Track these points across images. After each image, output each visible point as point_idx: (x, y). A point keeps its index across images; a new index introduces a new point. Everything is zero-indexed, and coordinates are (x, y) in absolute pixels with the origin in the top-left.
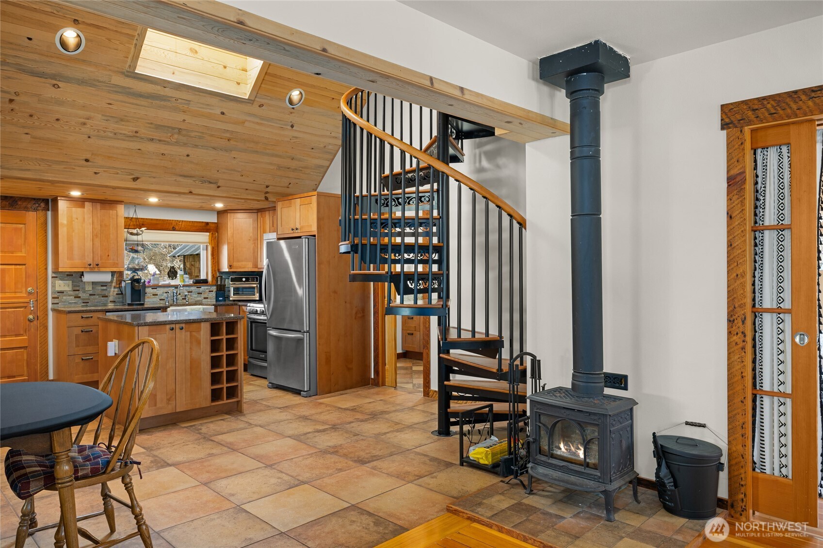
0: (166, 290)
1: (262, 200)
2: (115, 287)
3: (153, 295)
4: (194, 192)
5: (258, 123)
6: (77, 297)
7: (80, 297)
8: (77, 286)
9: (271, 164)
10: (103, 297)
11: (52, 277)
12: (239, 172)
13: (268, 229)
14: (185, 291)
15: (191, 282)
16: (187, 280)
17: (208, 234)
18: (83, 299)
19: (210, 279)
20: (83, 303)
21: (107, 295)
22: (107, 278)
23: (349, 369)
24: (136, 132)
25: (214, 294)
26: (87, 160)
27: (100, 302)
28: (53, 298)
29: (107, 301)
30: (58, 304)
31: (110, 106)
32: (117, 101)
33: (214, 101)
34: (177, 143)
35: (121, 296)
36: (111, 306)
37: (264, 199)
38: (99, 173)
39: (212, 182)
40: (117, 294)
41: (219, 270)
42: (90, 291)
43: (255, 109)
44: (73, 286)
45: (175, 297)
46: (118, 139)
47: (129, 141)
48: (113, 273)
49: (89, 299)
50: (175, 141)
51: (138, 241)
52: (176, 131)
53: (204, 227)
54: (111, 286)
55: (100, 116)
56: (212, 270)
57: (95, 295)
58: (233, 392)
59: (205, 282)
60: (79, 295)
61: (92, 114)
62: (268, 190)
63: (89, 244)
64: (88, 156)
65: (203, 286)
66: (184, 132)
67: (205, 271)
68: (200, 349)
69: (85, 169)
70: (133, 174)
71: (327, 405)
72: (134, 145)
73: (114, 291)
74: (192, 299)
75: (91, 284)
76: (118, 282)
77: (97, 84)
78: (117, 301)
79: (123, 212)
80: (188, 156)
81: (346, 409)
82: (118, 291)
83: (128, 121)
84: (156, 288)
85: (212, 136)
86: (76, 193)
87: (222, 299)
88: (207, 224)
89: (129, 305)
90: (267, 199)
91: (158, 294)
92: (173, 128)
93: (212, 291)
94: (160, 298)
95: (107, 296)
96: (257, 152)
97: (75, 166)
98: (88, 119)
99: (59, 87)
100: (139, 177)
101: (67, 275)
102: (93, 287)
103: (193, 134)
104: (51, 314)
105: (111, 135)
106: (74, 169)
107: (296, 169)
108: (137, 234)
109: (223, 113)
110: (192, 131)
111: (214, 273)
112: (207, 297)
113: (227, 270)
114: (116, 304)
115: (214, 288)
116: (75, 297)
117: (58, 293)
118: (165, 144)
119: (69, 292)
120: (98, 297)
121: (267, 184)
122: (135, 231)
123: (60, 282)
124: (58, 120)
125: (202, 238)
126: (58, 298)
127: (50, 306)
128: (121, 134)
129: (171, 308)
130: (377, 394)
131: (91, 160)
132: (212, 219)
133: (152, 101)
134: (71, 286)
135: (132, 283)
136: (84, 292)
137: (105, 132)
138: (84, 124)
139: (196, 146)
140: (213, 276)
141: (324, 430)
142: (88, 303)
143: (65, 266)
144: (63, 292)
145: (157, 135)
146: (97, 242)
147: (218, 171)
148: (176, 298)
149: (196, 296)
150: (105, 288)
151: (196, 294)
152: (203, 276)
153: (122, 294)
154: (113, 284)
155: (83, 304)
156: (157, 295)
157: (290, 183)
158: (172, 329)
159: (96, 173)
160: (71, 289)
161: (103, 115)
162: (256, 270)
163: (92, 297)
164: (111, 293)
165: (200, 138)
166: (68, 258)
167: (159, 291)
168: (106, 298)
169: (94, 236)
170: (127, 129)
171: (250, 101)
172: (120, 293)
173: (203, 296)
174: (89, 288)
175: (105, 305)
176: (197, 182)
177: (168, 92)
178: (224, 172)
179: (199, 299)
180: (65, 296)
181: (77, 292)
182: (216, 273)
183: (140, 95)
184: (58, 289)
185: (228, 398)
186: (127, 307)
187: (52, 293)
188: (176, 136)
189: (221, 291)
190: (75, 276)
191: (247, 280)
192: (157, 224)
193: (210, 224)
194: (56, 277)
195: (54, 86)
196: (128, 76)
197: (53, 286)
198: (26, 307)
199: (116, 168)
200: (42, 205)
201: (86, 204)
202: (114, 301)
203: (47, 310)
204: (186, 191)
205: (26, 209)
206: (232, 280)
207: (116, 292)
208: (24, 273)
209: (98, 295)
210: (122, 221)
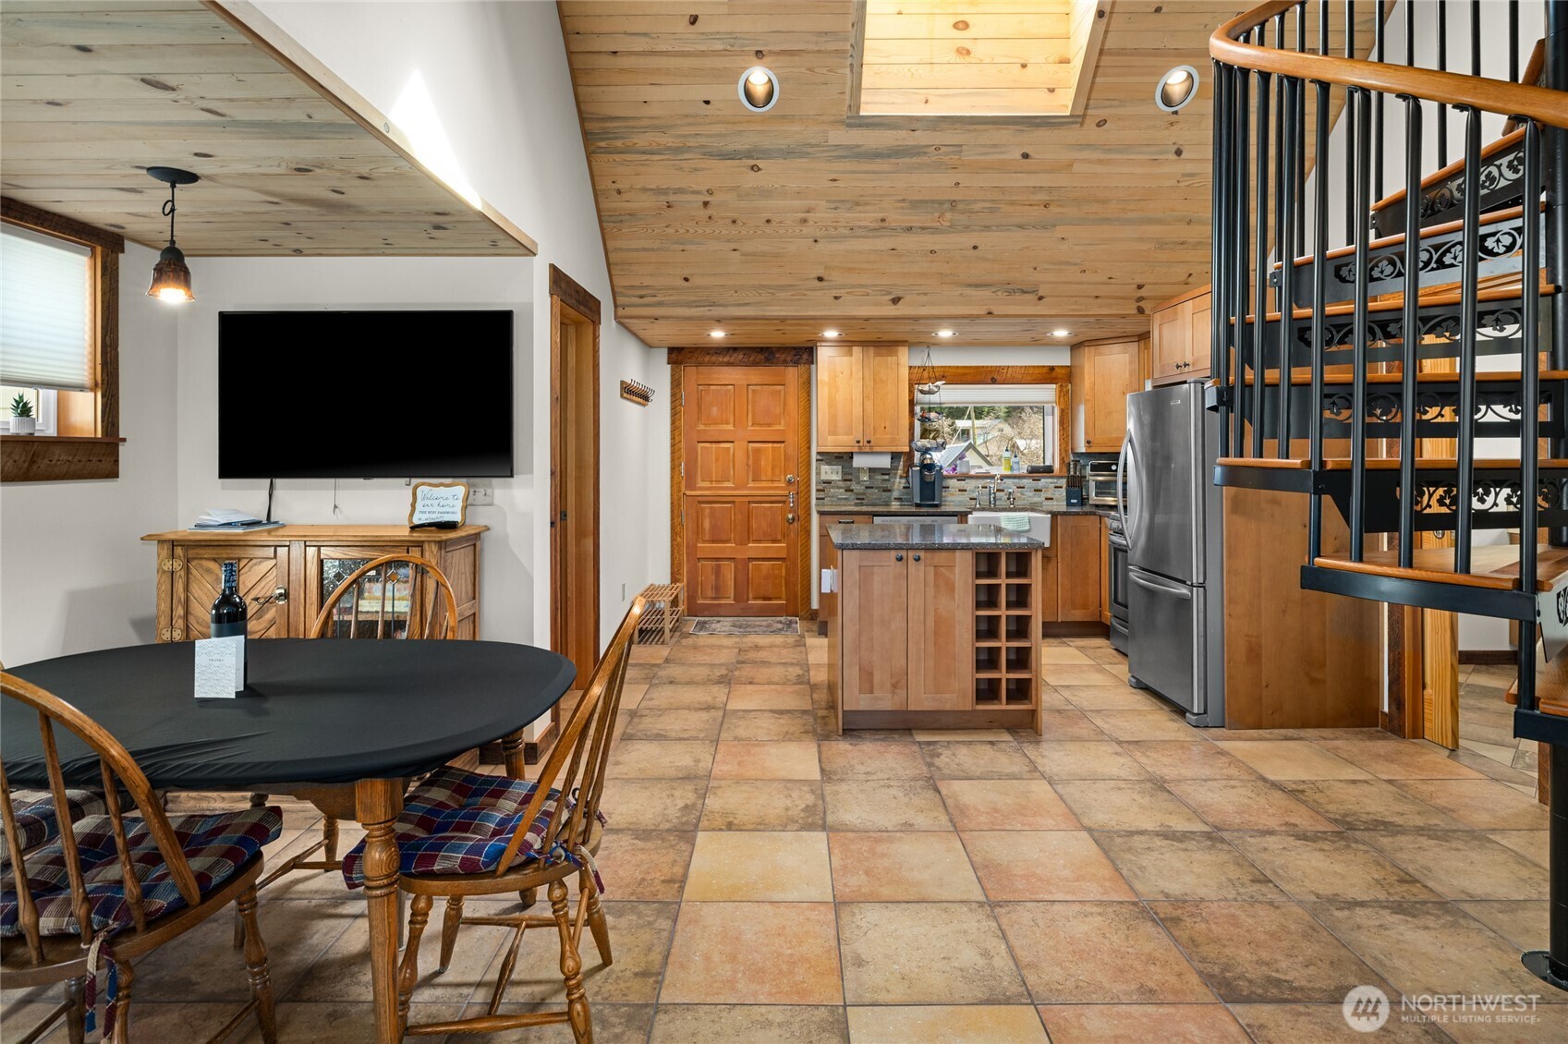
0: (980, 483)
1: (1129, 315)
2: (901, 477)
3: (958, 491)
4: (995, 313)
5: (1100, 161)
6: (849, 490)
7: (852, 491)
8: (848, 474)
9: (1141, 240)
10: (884, 491)
11: (817, 460)
12: (1076, 264)
14: (1010, 485)
15: (1021, 470)
17: (1054, 386)
18: (857, 494)
19: (1057, 466)
20: (857, 499)
21: (889, 488)
22: (885, 462)
24: (883, 220)
25: (1063, 492)
26: (820, 279)
27: (880, 500)
28: (817, 490)
29: (890, 498)
30: (823, 500)
31: (835, 184)
32: (843, 172)
33: (1004, 135)
34: (953, 228)
35: (907, 491)
36: (895, 506)
37: (1135, 312)
38: (841, 297)
39: (1028, 290)
40: (904, 487)
41: (1071, 450)
42: (866, 481)
43: (1090, 133)
44: (844, 473)
45: (992, 496)
46: (859, 237)
47: (872, 237)
48: (895, 456)
49: (864, 494)
50: (948, 224)
51: (930, 404)
52: (947, 206)
53: (1048, 375)
54: (896, 474)
55: (824, 203)
56: (1060, 450)
57: (872, 488)
59: (1048, 471)
60: (852, 488)
61: (813, 203)
62: (1143, 293)
63: (858, 411)
64: (821, 272)
65: (1044, 477)
66: (960, 206)
67: (1051, 451)
68: (954, 599)
69: (818, 293)
70: (890, 293)
72: (883, 243)
73: (900, 483)
74: (1024, 499)
75: (866, 471)
76: (905, 469)
77: (810, 150)
78: (903, 500)
79: (905, 360)
80: (975, 248)
82: (905, 483)
83: (866, 204)
84: (964, 480)
85: (1013, 203)
87: (1075, 501)
88: (1052, 369)
89: (916, 506)
90: (1141, 311)
91: (968, 489)
92: (941, 203)
93: (1061, 487)
94: (971, 496)
95: (890, 491)
96: (1106, 221)
97: (808, 290)
98: (808, 212)
99: (759, 169)
100: (900, 296)
101: (836, 457)
102: (867, 476)
103: (977, 207)
104: (814, 515)
105: (847, 232)
106: (805, 295)
107: (1200, 243)
108: (930, 392)
109: (1026, 156)
110: (975, 201)
111: (1064, 455)
112: (1052, 497)
113: (1086, 450)
114: (902, 504)
115: (1063, 482)
116: (846, 491)
117: (824, 483)
118: (932, 233)
119: (838, 483)
120: (877, 491)
121: (1139, 280)
122: (926, 388)
123: (827, 467)
124: (768, 221)
125: (1043, 396)
126: (824, 491)
127: (814, 501)
128: (860, 227)
131: (825, 278)
133: (897, 161)
134: (839, 474)
135: (922, 471)
136: (858, 483)
137: (836, 228)
138: (805, 221)
139: (987, 228)
140: (1062, 460)
142: (863, 499)
143: (826, 443)
144: (831, 483)
145: (916, 219)
146: (869, 405)
147: (1035, 269)
148: (994, 498)
149: (1032, 494)
150: (887, 477)
151: (1031, 491)
152: (1048, 461)
153: (909, 488)
154: (900, 471)
155: (857, 502)
156: (966, 491)
157: (1190, 275)
159: (836, 298)
160: (840, 478)
161: (828, 201)
163: (869, 491)
164: (896, 486)
165: (991, 211)
166: (829, 431)
167: (969, 484)
168: (890, 494)
169: (865, 397)
170: (867, 217)
171: (1077, 119)
172: (907, 486)
173: (1043, 495)
174: (863, 477)
175: (887, 504)
176: (999, 293)
177: (921, 138)
178: (1046, 269)
179: (1036, 499)
180: (833, 488)
181: (849, 483)
182: (1067, 456)
183: (876, 155)
184: (824, 477)
185: (1010, 702)
186: (914, 509)
187: (816, 484)
188: (948, 215)
189: (1076, 488)
190: (843, 458)
192: (967, 374)
193: (1057, 369)
194: (822, 460)
195: (752, 168)
196: (849, 126)
197: (818, 473)
198: (784, 502)
199: (863, 286)
200: (805, 356)
201: (855, 349)
202: (899, 499)
203: (809, 509)
204: (982, 311)
205: (785, 363)
206: (1094, 468)
207: (903, 485)
208: (783, 454)
209: (877, 488)
210: (904, 373)
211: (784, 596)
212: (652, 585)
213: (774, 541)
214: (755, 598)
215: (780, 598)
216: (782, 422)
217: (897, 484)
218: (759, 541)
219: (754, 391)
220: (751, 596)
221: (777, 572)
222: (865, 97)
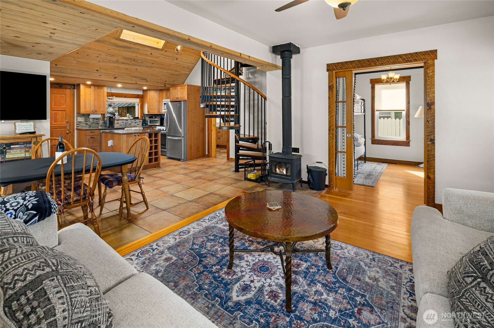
0: (122, 121)
1: (163, 87)
2: (102, 120)
3: (117, 123)
4: (137, 83)
5: (164, 58)
6: (86, 124)
8: (87, 120)
9: (168, 73)
10: (97, 124)
11: (76, 116)
12: (155, 76)
13: (164, 97)
14: (129, 122)
15: (132, 118)
16: (131, 117)
17: (139, 99)
18: (89, 125)
19: (140, 117)
22: (99, 116)
23: (199, 151)
24: (118, 60)
25: (141, 123)
26: (97, 71)
27: (96, 126)
28: (77, 124)
30: (79, 127)
31: (109, 50)
32: (111, 48)
33: (148, 49)
34: (133, 65)
35: (104, 124)
36: (100, 128)
39: (145, 79)
41: (143, 113)
42: (92, 122)
43: (164, 52)
44: (85, 119)
46: (110, 63)
47: (114, 63)
48: (102, 115)
49: (91, 125)
51: (112, 102)
52: (133, 60)
53: (137, 96)
54: (100, 120)
55: (104, 54)
56: (140, 113)
58: (156, 159)
59: (138, 118)
61: (101, 53)
62: (166, 82)
63: (92, 103)
65: (137, 120)
66: (136, 61)
67: (137, 114)
69: (96, 74)
70: (114, 76)
71: (192, 164)
72: (116, 65)
73: (102, 122)
74: (132, 125)
75: (93, 119)
76: (103, 118)
77: (105, 42)
78: (103, 126)
79: (106, 90)
80: (136, 69)
81: (199, 165)
83: (115, 56)
84: (118, 121)
85: (146, 62)
86: (89, 83)
87: (144, 125)
88: (139, 95)
89: (108, 127)
90: (165, 86)
92: (132, 59)
94: (121, 125)
96: (163, 68)
97: (92, 72)
98: (100, 55)
100: (116, 77)
101: (83, 115)
103: (139, 61)
104: (76, 131)
105: (108, 61)
106: (91, 74)
107: (177, 75)
108: (112, 99)
109: (151, 54)
110: (139, 60)
112: (139, 124)
113: (147, 113)
115: (141, 121)
118: (128, 65)
119: (83, 122)
120: (95, 124)
121: (165, 80)
123: (80, 118)
124: (88, 55)
125: (136, 101)
126: (79, 124)
127: (75, 127)
128: (112, 61)
129: (126, 128)
130: (209, 160)
131: (99, 70)
132: (141, 93)
133: (125, 49)
135: (109, 118)
136: (89, 122)
137: (105, 60)
138: (98, 57)
139: (140, 66)
140: (141, 116)
141: (194, 172)
143: (82, 111)
145: (125, 61)
146: (96, 102)
147: (147, 75)
148: (127, 125)
150: (98, 120)
151: (134, 123)
152: (136, 116)
155: (89, 127)
157: (174, 80)
158: (135, 136)
159: (100, 75)
162: (159, 113)
163: (93, 124)
164: (100, 123)
165: (142, 63)
166: (84, 108)
167: (120, 122)
169: (95, 100)
170: (114, 59)
171: (162, 50)
172: (104, 122)
173: (137, 124)
174: (91, 120)
175: (98, 127)
176: (139, 79)
177: (131, 46)
178: (150, 76)
179: (135, 125)
180: (81, 123)
181: (87, 122)
183: (121, 47)
184: (79, 121)
185: (155, 162)
187: (76, 122)
188: (133, 62)
189: (144, 123)
190: (86, 116)
191: (155, 117)
192: (119, 95)
194: (78, 116)
196: (117, 39)
197: (77, 120)
198: (65, 128)
199: (108, 74)
200: (73, 87)
201: (92, 86)
202: (101, 126)
203: (74, 129)
204: (135, 82)
205: (66, 88)
206: (149, 117)
208: (65, 114)
210: (106, 94)
216: (65, 105)
219: (54, 96)
222: (122, 35)
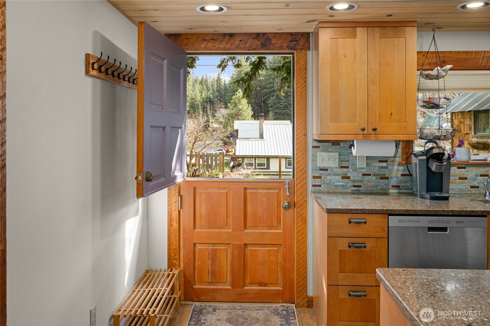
2: (399, 164)
3: (460, 178)
6: (345, 177)
7: (349, 178)
8: (346, 161)
10: (381, 178)
11: (313, 147)
18: (354, 181)
20: (354, 186)
21: (387, 176)
27: (377, 187)
29: (387, 185)
30: (320, 186)
35: (408, 178)
40: (402, 175)
42: (364, 168)
44: (341, 160)
48: (398, 143)
49: (361, 181)
54: (393, 162)
57: (370, 175)
60: (349, 175)
63: (362, 96)
73: (398, 170)
75: (365, 158)
76: (405, 156)
78: (403, 186)
79: (414, 42)
82: (404, 171)
84: (465, 168)
86: (340, 6)
91: (468, 177)
94: (473, 185)
95: (387, 178)
101: (333, 145)
102: (367, 163)
108: (437, 77)
114: (401, 191)
116: (343, 178)
117: (321, 170)
119: (334, 170)
120: (374, 178)
122: (434, 72)
123: (323, 154)
126: (320, 178)
127: (310, 188)
134: (337, 160)
135: (428, 160)
136: (355, 170)
142: (360, 186)
143: (328, 131)
144: (327, 170)
146: (375, 90)
150: (384, 164)
153: (410, 175)
154: (397, 159)
155: (354, 188)
156: (466, 178)
160: (337, 166)
163: (366, 178)
164: (393, 174)
166: (331, 118)
167: (470, 173)
168: (386, 180)
169: (371, 82)
172: (409, 173)
174: (362, 164)
180: (329, 175)
181: (346, 170)
184: (320, 164)
187: (313, 170)
190: (343, 147)
194: (318, 147)
197: (314, 160)
200: (302, 42)
201: (359, 30)
202: (398, 187)
207: (402, 173)
209: (375, 175)
210: (413, 59)
211: (281, 281)
212: (147, 271)
213: (270, 227)
214: (251, 284)
215: (275, 284)
217: (395, 172)
218: (255, 227)
220: (248, 281)
221: (273, 258)
